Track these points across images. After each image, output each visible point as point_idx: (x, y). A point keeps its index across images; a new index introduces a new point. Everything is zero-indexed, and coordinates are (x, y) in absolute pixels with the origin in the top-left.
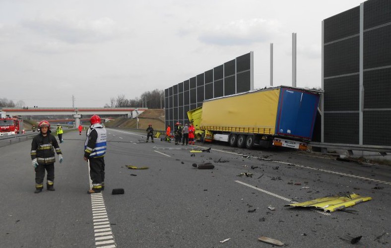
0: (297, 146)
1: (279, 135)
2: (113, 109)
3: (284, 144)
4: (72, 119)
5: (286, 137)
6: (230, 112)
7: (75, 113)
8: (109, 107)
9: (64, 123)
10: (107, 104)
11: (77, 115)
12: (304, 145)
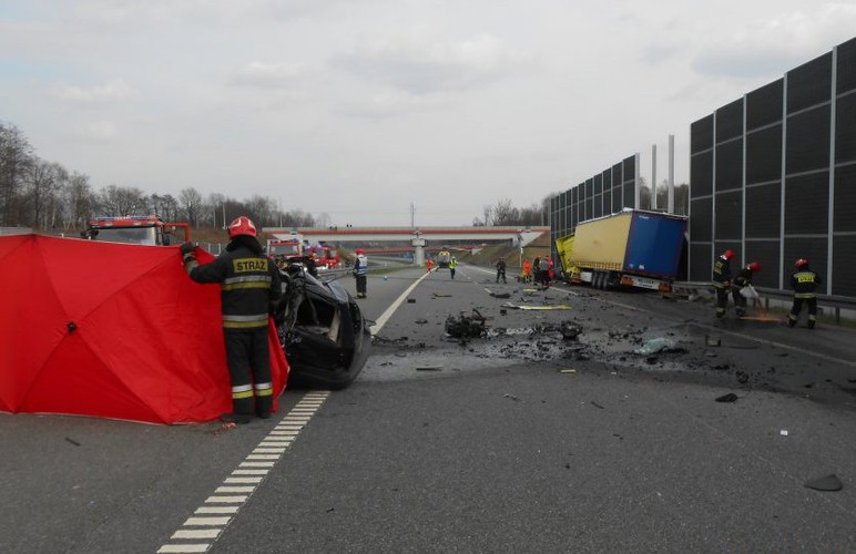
0: (655, 286)
1: (627, 272)
2: (489, 229)
3: (637, 283)
4: (409, 249)
5: (639, 274)
6: (596, 242)
7: (415, 237)
8: (482, 225)
9: (397, 256)
10: (477, 219)
11: (419, 241)
12: (666, 285)
